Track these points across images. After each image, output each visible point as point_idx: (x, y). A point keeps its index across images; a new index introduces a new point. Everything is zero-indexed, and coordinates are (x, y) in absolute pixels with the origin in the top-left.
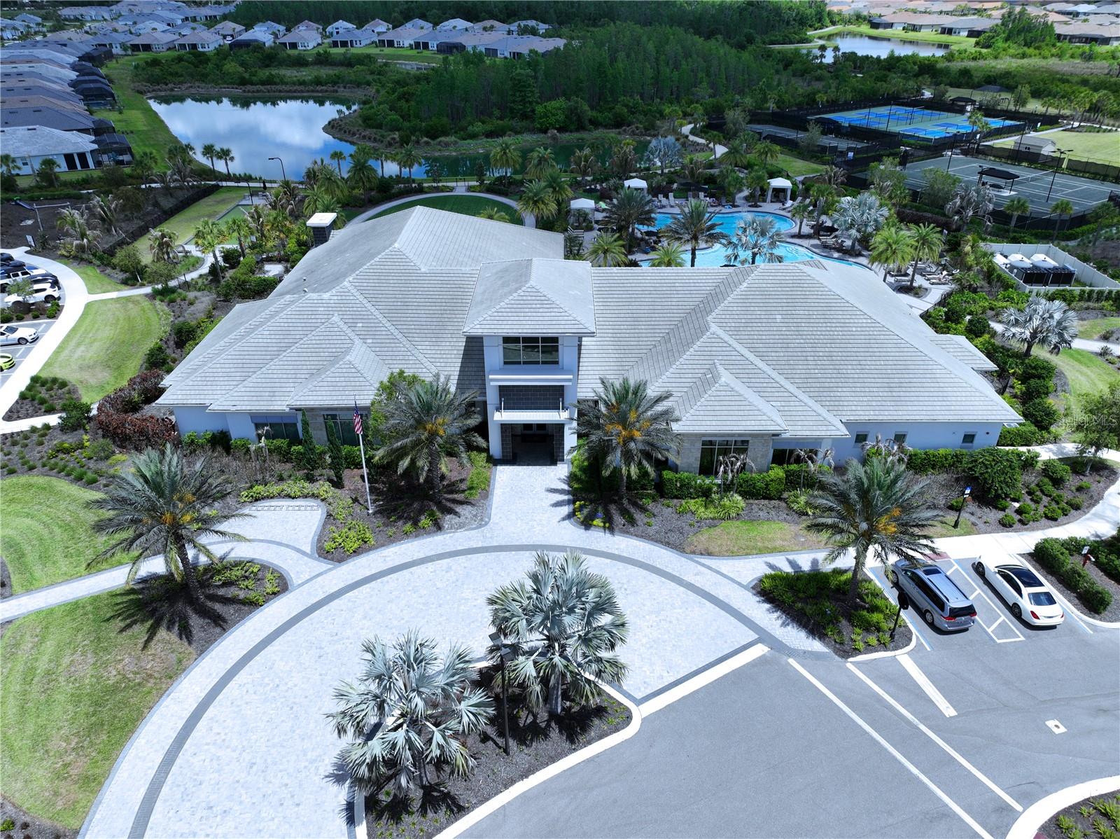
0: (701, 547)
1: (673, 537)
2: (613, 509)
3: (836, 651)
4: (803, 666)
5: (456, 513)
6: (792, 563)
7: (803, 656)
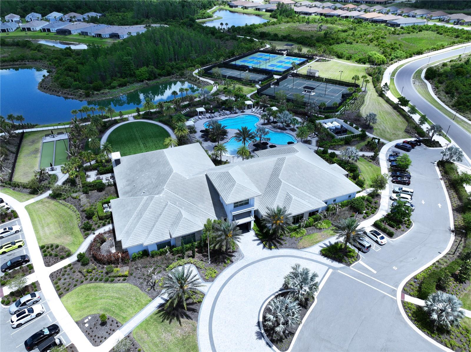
0: (302, 246)
1: (294, 245)
2: (274, 241)
3: (347, 265)
4: (342, 271)
5: (234, 256)
6: (325, 244)
7: (341, 269)
